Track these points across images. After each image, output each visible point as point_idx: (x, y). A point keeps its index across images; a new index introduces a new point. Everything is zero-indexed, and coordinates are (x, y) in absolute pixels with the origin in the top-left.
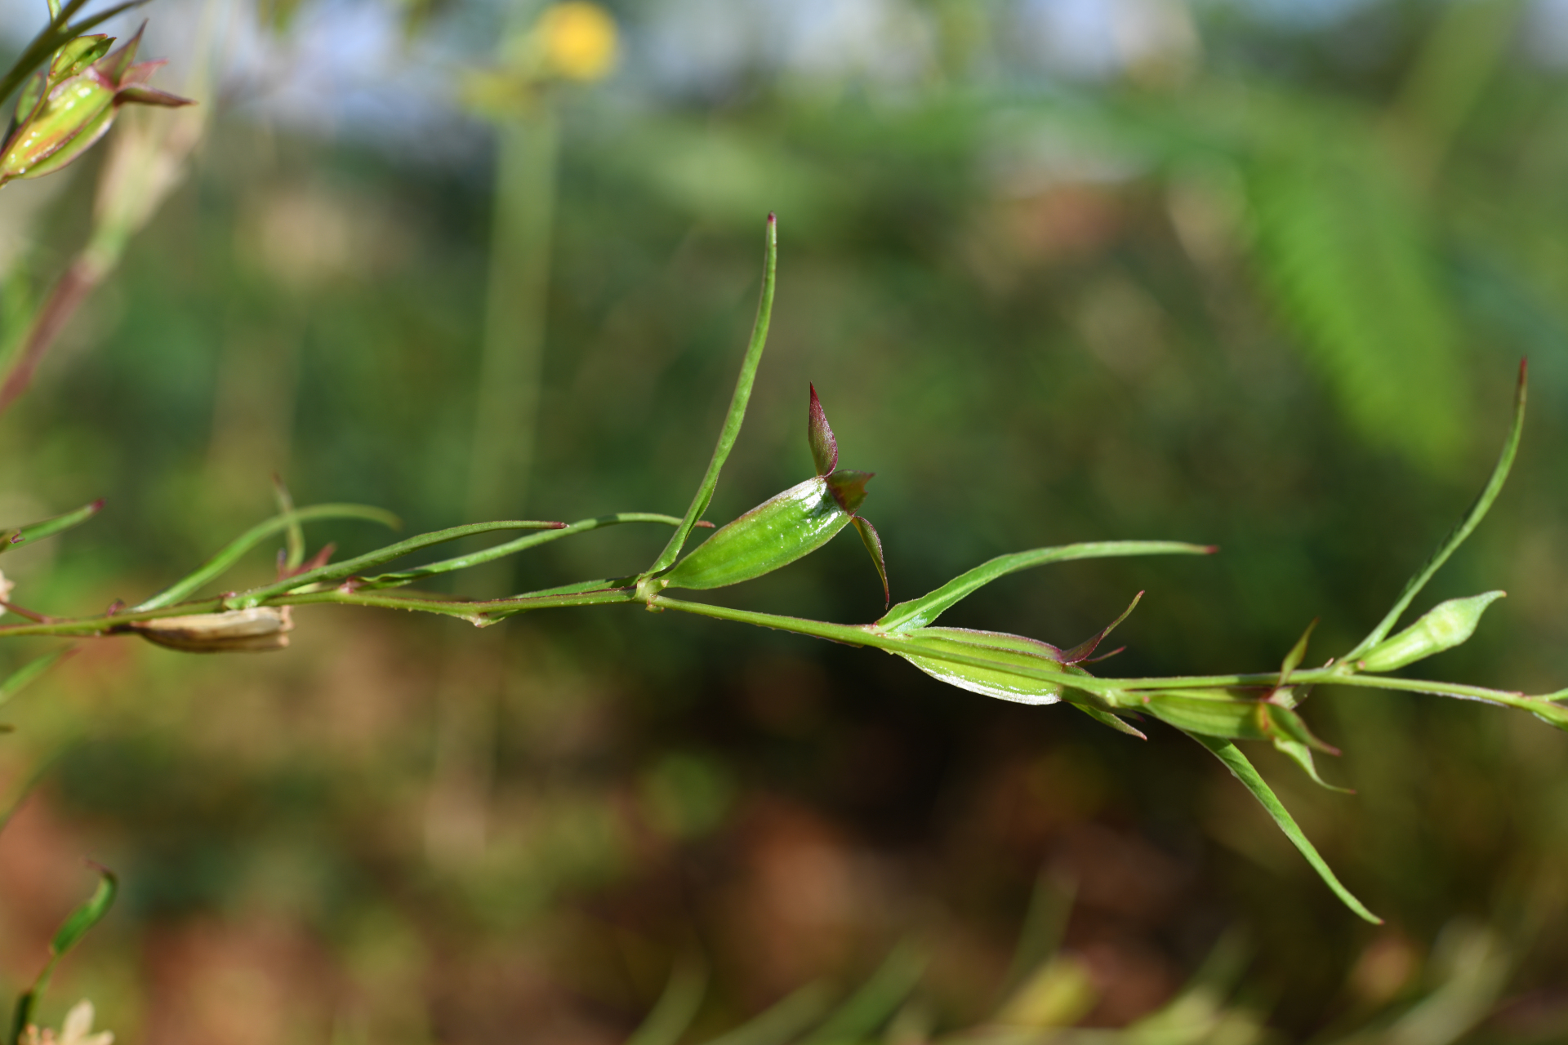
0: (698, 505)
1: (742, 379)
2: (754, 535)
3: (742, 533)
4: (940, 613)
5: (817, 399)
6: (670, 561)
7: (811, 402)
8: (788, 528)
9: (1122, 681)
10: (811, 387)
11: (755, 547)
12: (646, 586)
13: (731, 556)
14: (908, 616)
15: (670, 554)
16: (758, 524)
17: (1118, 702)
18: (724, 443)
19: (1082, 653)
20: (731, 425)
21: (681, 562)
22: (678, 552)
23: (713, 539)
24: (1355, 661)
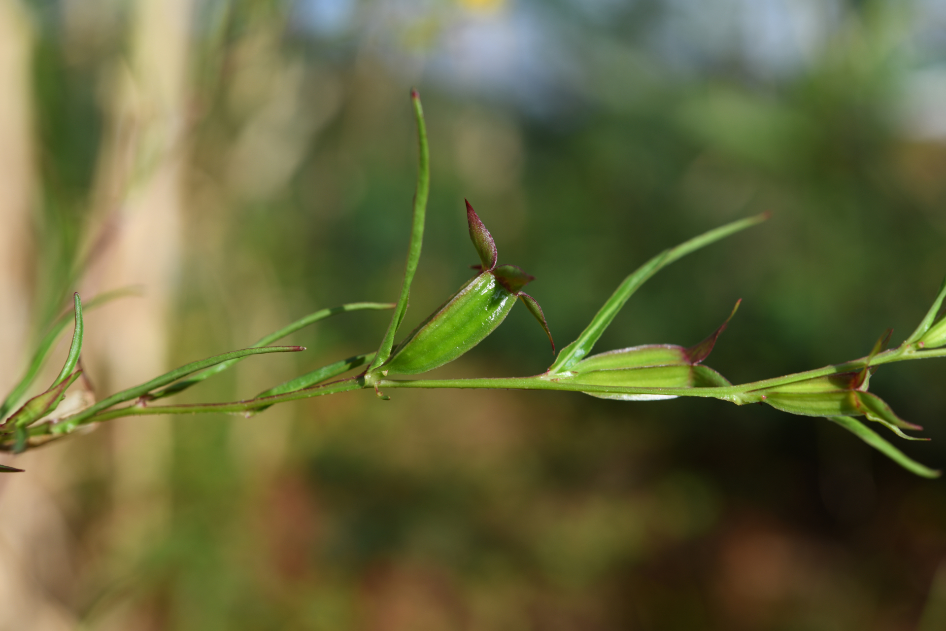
0: (399, 313)
1: (416, 219)
2: (447, 328)
3: (437, 328)
4: (593, 345)
5: (472, 209)
6: (386, 356)
7: (468, 212)
8: (471, 317)
9: (743, 386)
10: (467, 202)
11: (449, 336)
12: (371, 377)
13: (433, 347)
14: (571, 354)
15: (385, 352)
16: (448, 319)
17: (743, 401)
18: (410, 267)
19: (702, 353)
20: (413, 253)
21: (395, 357)
22: (390, 349)
23: (416, 338)
24: (916, 342)
